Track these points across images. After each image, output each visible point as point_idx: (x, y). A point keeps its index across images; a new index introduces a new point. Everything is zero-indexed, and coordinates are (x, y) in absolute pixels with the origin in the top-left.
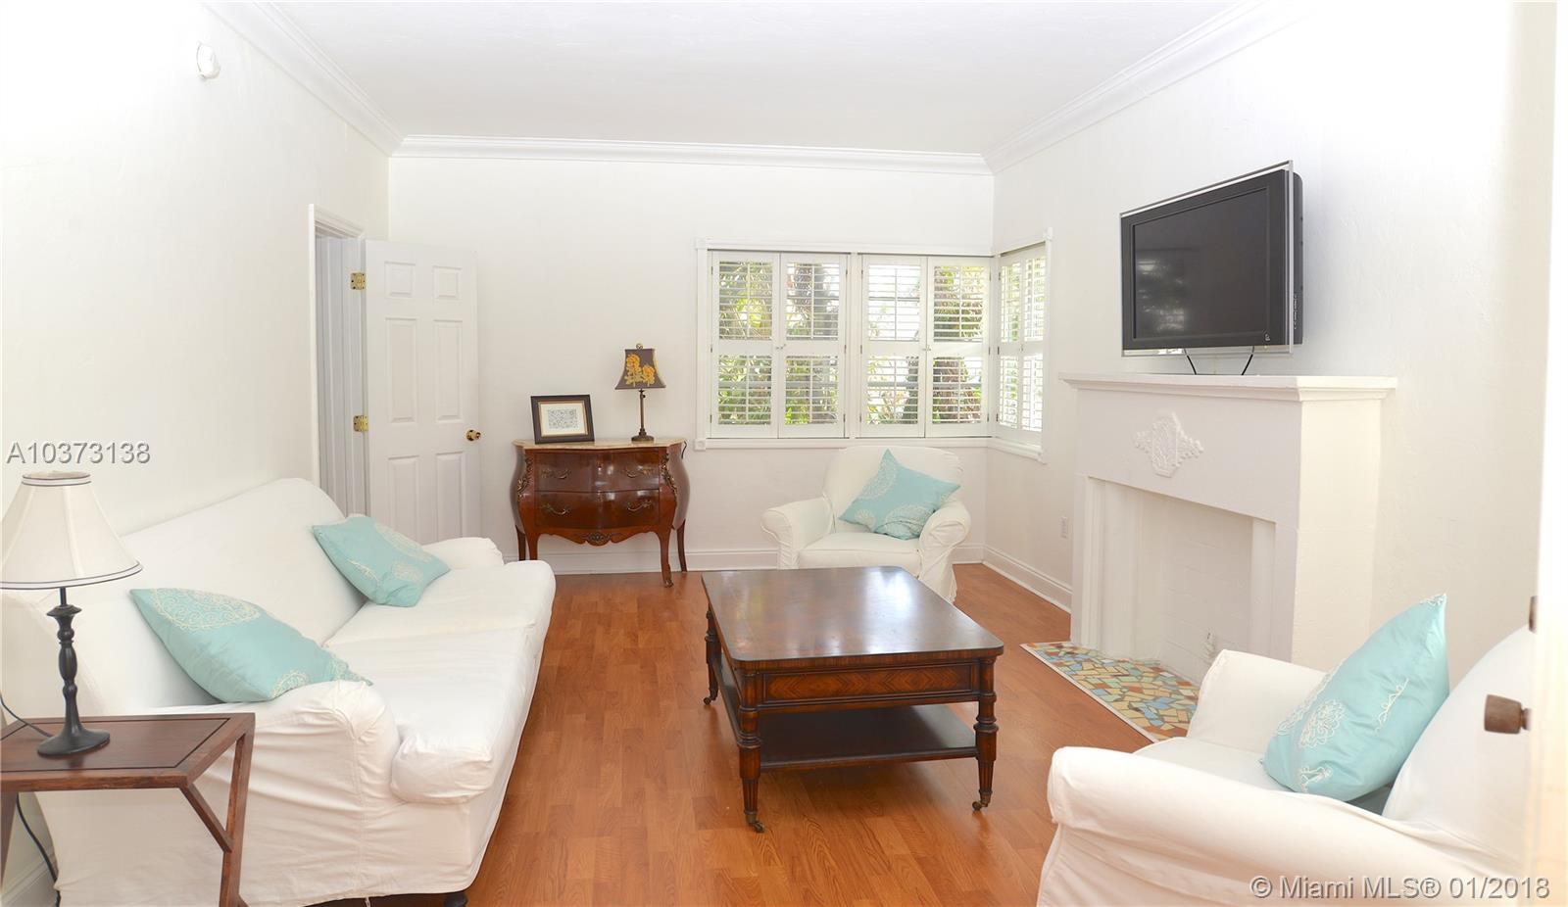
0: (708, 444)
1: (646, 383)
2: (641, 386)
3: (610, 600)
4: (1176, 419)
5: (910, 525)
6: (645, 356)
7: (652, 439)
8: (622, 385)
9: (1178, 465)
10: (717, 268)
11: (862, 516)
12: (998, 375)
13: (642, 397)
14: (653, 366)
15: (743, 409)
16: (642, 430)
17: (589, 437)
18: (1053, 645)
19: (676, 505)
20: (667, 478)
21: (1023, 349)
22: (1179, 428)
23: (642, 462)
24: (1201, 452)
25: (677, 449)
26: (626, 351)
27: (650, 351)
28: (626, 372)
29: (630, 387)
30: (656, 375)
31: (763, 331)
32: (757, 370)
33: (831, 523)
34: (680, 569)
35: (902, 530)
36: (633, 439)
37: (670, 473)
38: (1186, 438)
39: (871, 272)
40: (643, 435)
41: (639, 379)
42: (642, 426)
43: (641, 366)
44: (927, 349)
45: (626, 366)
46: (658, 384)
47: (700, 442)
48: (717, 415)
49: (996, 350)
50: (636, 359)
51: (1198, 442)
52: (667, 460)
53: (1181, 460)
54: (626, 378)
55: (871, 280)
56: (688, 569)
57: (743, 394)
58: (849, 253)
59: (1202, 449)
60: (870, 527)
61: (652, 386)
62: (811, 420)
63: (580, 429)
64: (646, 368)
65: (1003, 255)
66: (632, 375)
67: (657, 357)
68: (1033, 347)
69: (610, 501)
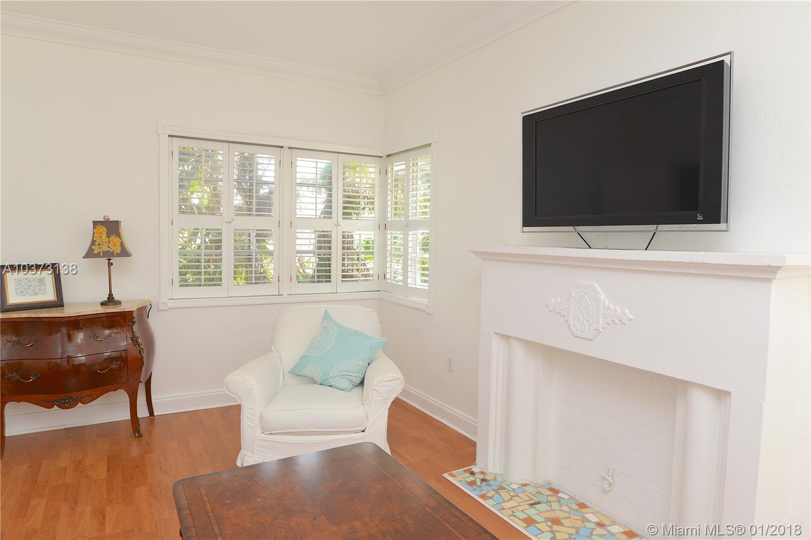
0: (171, 304)
1: (113, 253)
2: (109, 256)
3: (79, 462)
4: (599, 289)
5: (351, 378)
6: (112, 227)
7: (119, 303)
8: (90, 254)
9: (602, 330)
10: (176, 153)
11: (309, 371)
12: (385, 245)
13: (110, 264)
14: (120, 237)
15: (200, 273)
16: (111, 295)
17: (59, 303)
18: (465, 471)
19: (143, 364)
20: (134, 340)
21: (408, 226)
22: (602, 297)
23: (110, 327)
24: (630, 320)
25: (144, 311)
26: (94, 222)
27: (117, 223)
28: (93, 242)
29: (98, 256)
30: (122, 245)
31: (213, 209)
32: (207, 240)
33: (281, 377)
34: (148, 415)
35: (345, 384)
36: (103, 304)
37: (137, 334)
38: (612, 306)
39: (298, 163)
40: (111, 300)
41: (105, 249)
42: (110, 291)
43: (108, 236)
44: (338, 225)
45: (93, 237)
46: (124, 253)
47: (164, 303)
48: (177, 278)
49: (384, 227)
50: (103, 230)
51: (627, 311)
52: (134, 323)
53: (605, 326)
54: (93, 247)
55: (298, 169)
56: (155, 414)
57: (199, 261)
58: (282, 147)
59: (632, 317)
60: (317, 379)
61: (118, 255)
62: (253, 282)
63: (49, 295)
64: (114, 238)
65: (388, 156)
66: (99, 245)
67: (123, 228)
68: (417, 225)
69: (80, 365)
